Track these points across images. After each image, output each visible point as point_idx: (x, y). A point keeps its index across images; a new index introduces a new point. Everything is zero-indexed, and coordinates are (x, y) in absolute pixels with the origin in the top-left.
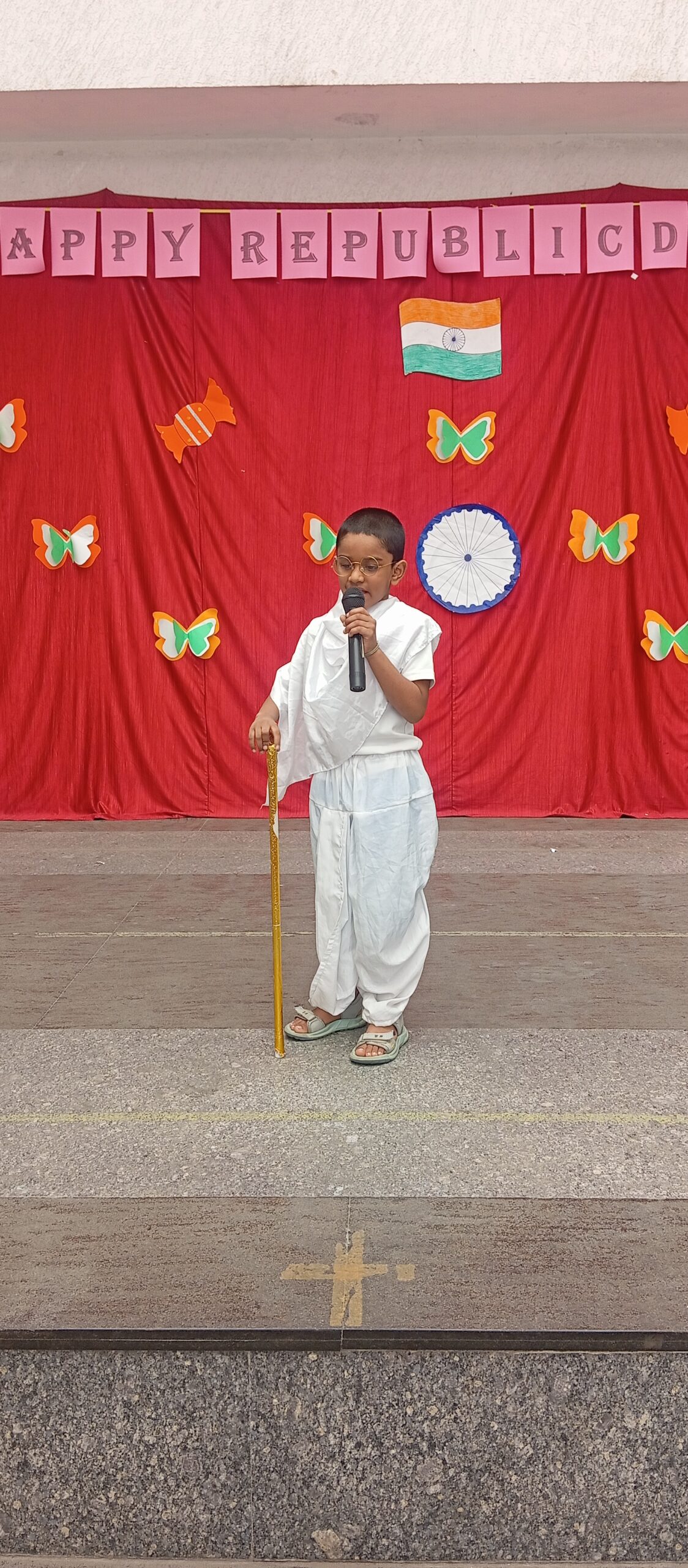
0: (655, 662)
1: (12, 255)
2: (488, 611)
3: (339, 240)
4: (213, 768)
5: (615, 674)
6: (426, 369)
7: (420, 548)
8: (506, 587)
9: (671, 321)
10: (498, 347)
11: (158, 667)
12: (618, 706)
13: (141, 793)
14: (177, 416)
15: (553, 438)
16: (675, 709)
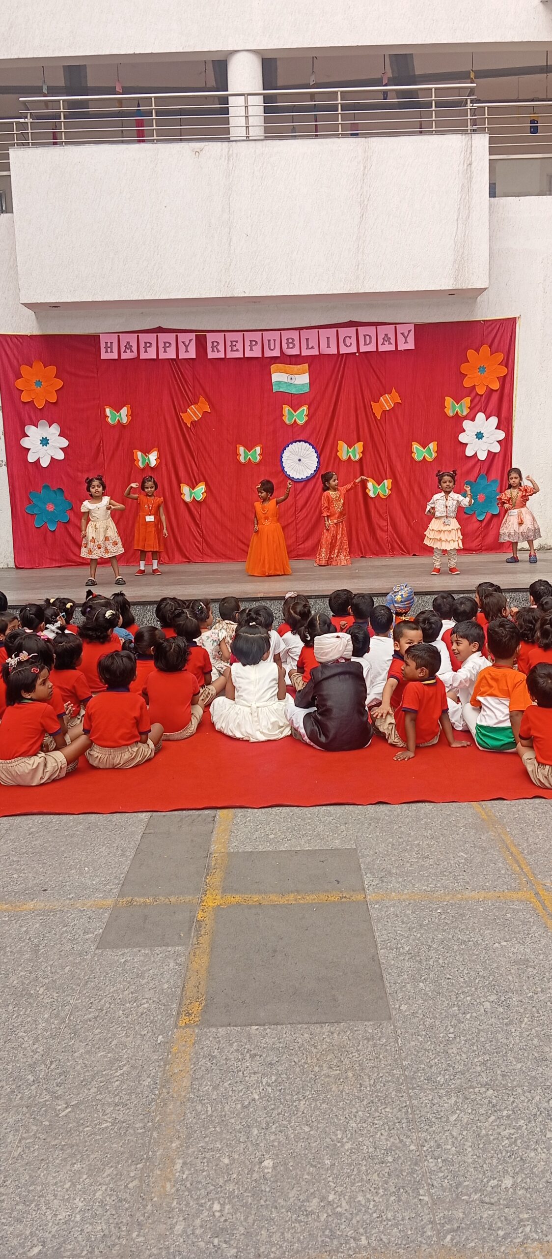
0: (372, 498)
1: (125, 352)
2: (308, 480)
3: (247, 343)
4: (204, 544)
5: (357, 503)
6: (281, 390)
7: (282, 457)
8: (314, 471)
9: (372, 370)
10: (308, 381)
11: (182, 506)
12: (359, 515)
13: (177, 555)
14: (188, 410)
15: (330, 415)
16: (380, 516)
